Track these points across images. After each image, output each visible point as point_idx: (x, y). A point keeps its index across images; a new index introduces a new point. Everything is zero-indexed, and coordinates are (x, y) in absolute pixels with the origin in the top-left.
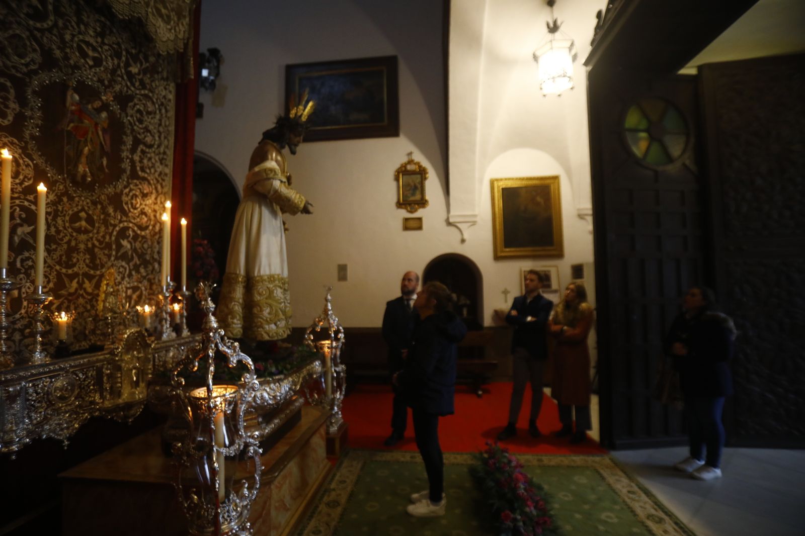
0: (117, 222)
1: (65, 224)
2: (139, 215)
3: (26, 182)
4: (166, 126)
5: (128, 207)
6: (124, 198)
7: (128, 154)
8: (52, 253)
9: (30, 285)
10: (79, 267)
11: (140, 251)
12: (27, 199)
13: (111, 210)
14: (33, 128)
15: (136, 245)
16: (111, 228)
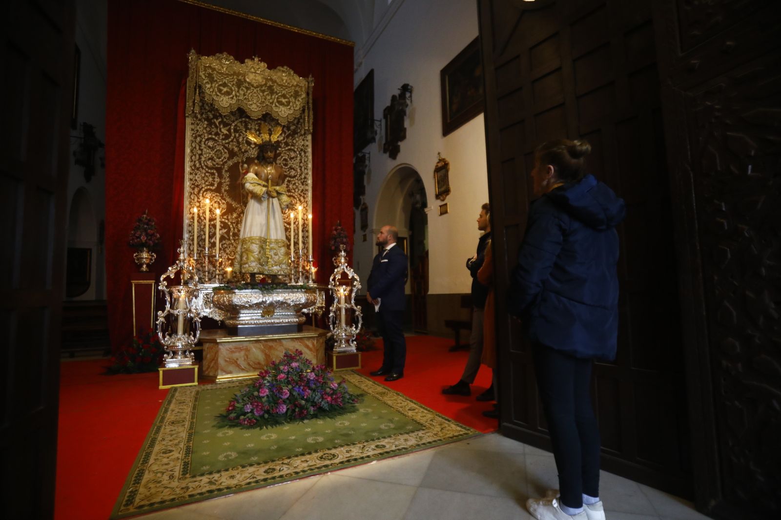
3: (223, 210)
4: (305, 162)
9: (226, 255)
12: (224, 218)
14: (225, 187)
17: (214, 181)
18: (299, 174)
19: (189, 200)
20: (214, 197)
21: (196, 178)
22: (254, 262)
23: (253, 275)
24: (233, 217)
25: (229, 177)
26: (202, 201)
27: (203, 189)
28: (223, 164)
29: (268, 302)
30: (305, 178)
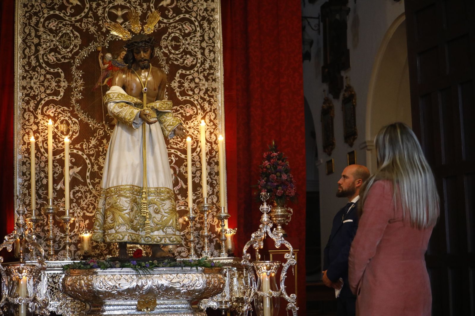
3: (74, 135)
8: (96, 185)
9: (80, 211)
12: (76, 148)
14: (77, 94)
17: (59, 87)
18: (199, 61)
19: (22, 121)
20: (59, 113)
21: (32, 84)
22: (124, 225)
23: (123, 245)
24: (91, 145)
25: (82, 78)
26: (42, 122)
27: (43, 102)
28: (73, 58)
29: (145, 287)
30: (211, 67)
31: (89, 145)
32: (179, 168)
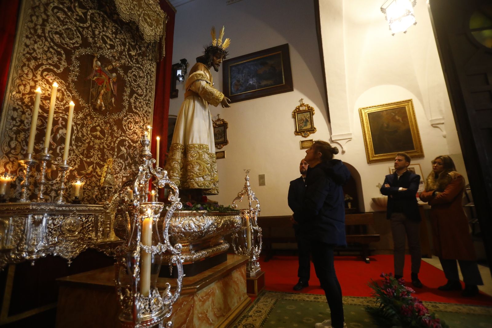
0: (119, 136)
1: (87, 132)
2: (132, 133)
4: (150, 85)
5: (126, 128)
6: (124, 123)
7: (127, 98)
10: (94, 159)
11: (132, 155)
13: (115, 128)
14: (73, 76)
15: (130, 151)
16: (115, 139)
17: (60, 63)
18: (144, 94)
22: (209, 175)
24: (79, 117)
25: (80, 67)
26: (40, 82)
27: (44, 67)
28: (74, 49)
30: (149, 100)
31: (77, 117)
32: (129, 150)
